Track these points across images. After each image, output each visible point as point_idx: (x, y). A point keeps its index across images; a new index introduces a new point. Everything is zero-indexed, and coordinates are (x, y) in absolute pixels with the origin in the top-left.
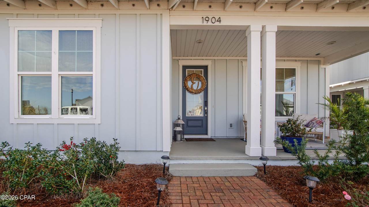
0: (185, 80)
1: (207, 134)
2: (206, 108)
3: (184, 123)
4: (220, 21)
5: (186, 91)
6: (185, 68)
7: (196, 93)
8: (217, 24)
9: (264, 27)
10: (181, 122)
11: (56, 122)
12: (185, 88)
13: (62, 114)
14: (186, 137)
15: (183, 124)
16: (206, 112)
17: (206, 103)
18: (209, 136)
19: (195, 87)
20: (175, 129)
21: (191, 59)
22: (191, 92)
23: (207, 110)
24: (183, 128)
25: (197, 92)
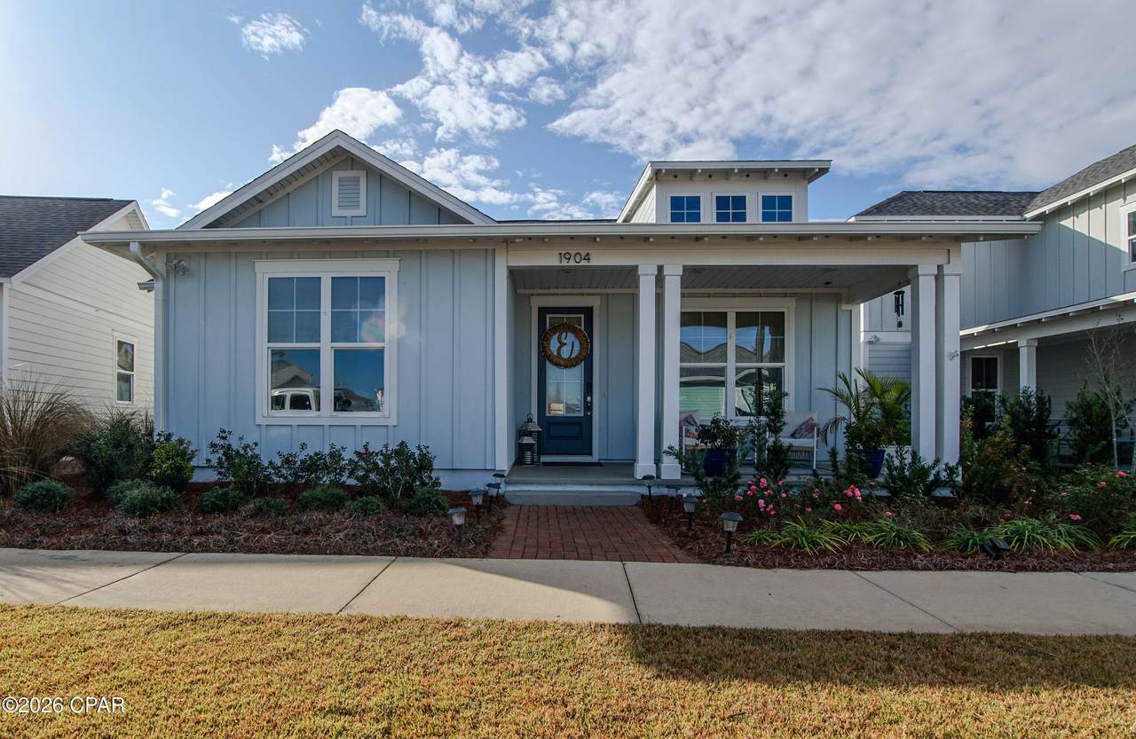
0: (544, 338)
1: (591, 454)
2: (589, 399)
3: (540, 430)
4: (589, 259)
5: (547, 362)
6: (543, 311)
7: (566, 367)
8: (584, 263)
9: (660, 269)
10: (534, 427)
11: (327, 422)
12: (545, 357)
13: (335, 410)
14: (544, 459)
15: (538, 432)
16: (588, 407)
17: (588, 388)
18: (595, 458)
19: (565, 353)
20: (520, 441)
21: (557, 295)
22: (556, 364)
23: (591, 402)
24: (539, 440)
25: (569, 364)
